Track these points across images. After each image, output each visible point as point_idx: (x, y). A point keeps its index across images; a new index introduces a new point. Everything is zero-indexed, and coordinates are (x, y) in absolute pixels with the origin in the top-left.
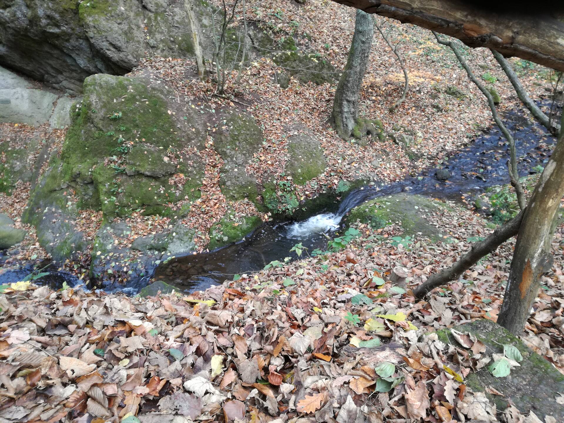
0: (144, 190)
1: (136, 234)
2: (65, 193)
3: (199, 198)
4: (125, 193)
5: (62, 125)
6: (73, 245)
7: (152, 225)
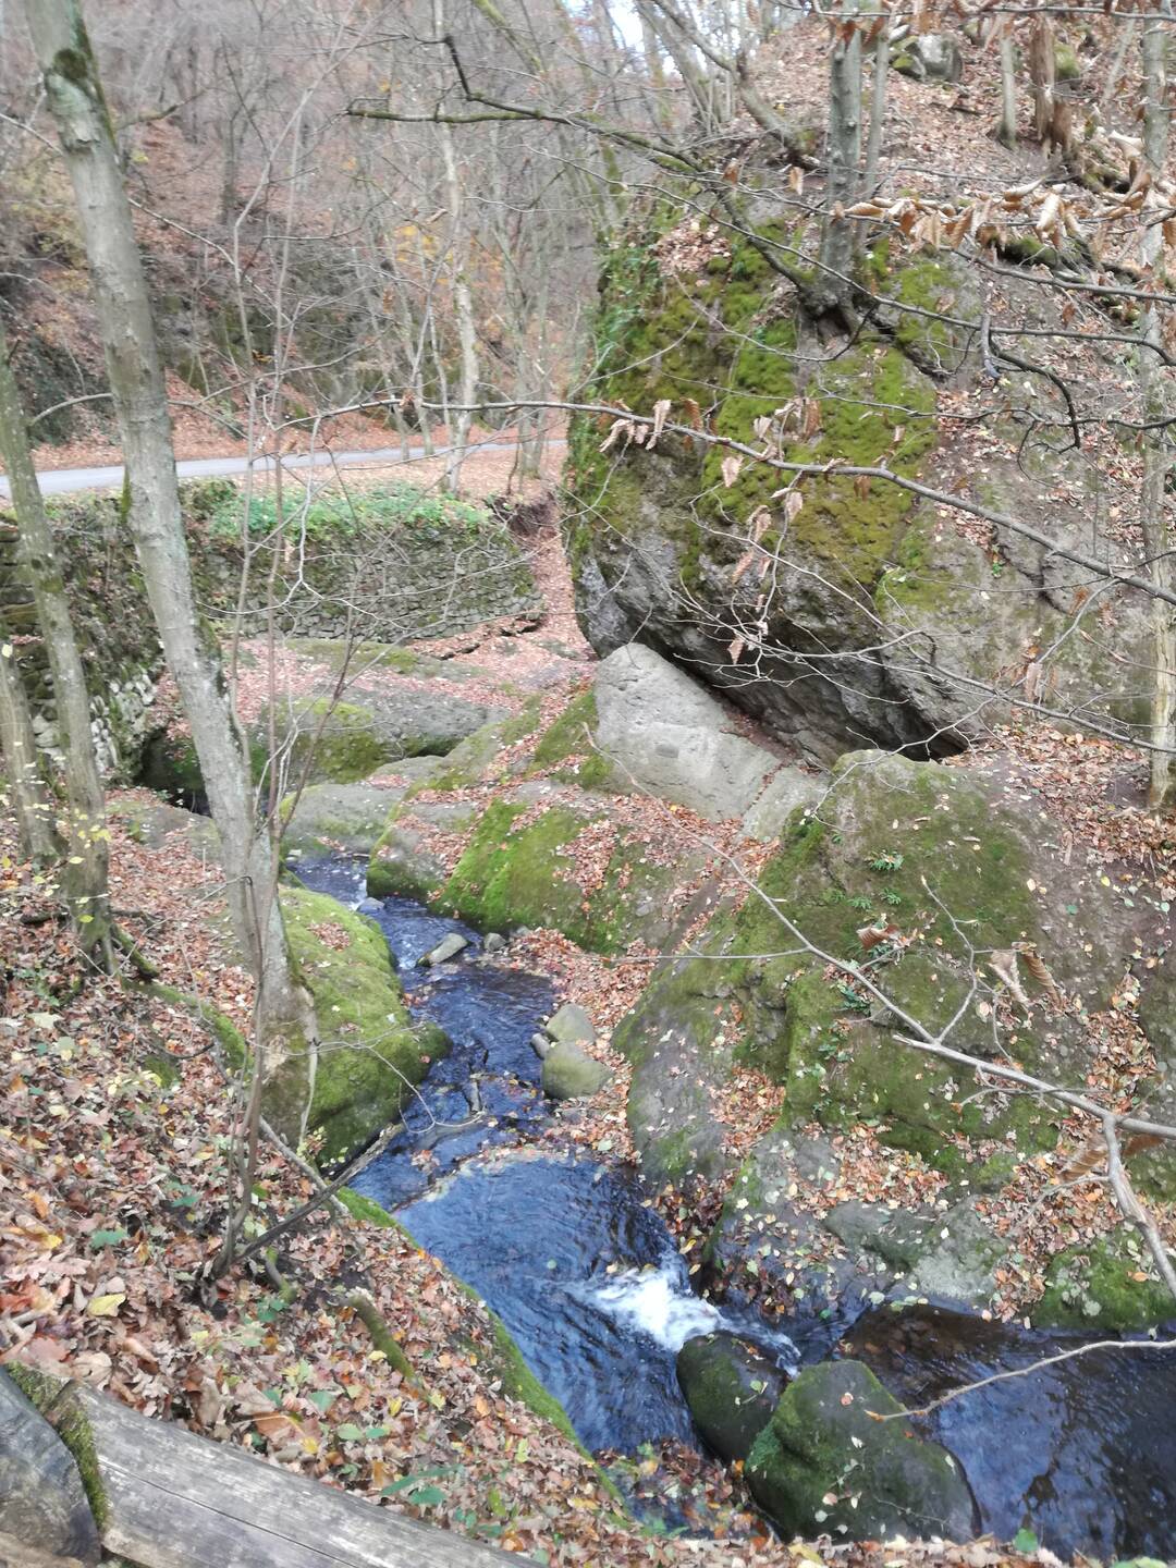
0: (903, 1074)
1: (849, 1188)
2: (718, 1011)
3: (1049, 1150)
4: (851, 1065)
5: (767, 833)
6: (694, 1154)
7: (896, 1178)
